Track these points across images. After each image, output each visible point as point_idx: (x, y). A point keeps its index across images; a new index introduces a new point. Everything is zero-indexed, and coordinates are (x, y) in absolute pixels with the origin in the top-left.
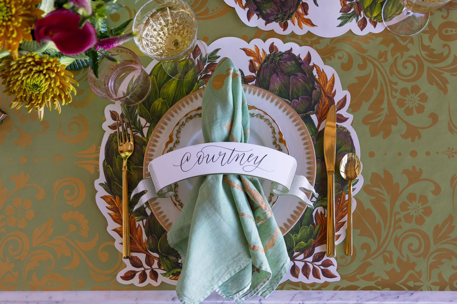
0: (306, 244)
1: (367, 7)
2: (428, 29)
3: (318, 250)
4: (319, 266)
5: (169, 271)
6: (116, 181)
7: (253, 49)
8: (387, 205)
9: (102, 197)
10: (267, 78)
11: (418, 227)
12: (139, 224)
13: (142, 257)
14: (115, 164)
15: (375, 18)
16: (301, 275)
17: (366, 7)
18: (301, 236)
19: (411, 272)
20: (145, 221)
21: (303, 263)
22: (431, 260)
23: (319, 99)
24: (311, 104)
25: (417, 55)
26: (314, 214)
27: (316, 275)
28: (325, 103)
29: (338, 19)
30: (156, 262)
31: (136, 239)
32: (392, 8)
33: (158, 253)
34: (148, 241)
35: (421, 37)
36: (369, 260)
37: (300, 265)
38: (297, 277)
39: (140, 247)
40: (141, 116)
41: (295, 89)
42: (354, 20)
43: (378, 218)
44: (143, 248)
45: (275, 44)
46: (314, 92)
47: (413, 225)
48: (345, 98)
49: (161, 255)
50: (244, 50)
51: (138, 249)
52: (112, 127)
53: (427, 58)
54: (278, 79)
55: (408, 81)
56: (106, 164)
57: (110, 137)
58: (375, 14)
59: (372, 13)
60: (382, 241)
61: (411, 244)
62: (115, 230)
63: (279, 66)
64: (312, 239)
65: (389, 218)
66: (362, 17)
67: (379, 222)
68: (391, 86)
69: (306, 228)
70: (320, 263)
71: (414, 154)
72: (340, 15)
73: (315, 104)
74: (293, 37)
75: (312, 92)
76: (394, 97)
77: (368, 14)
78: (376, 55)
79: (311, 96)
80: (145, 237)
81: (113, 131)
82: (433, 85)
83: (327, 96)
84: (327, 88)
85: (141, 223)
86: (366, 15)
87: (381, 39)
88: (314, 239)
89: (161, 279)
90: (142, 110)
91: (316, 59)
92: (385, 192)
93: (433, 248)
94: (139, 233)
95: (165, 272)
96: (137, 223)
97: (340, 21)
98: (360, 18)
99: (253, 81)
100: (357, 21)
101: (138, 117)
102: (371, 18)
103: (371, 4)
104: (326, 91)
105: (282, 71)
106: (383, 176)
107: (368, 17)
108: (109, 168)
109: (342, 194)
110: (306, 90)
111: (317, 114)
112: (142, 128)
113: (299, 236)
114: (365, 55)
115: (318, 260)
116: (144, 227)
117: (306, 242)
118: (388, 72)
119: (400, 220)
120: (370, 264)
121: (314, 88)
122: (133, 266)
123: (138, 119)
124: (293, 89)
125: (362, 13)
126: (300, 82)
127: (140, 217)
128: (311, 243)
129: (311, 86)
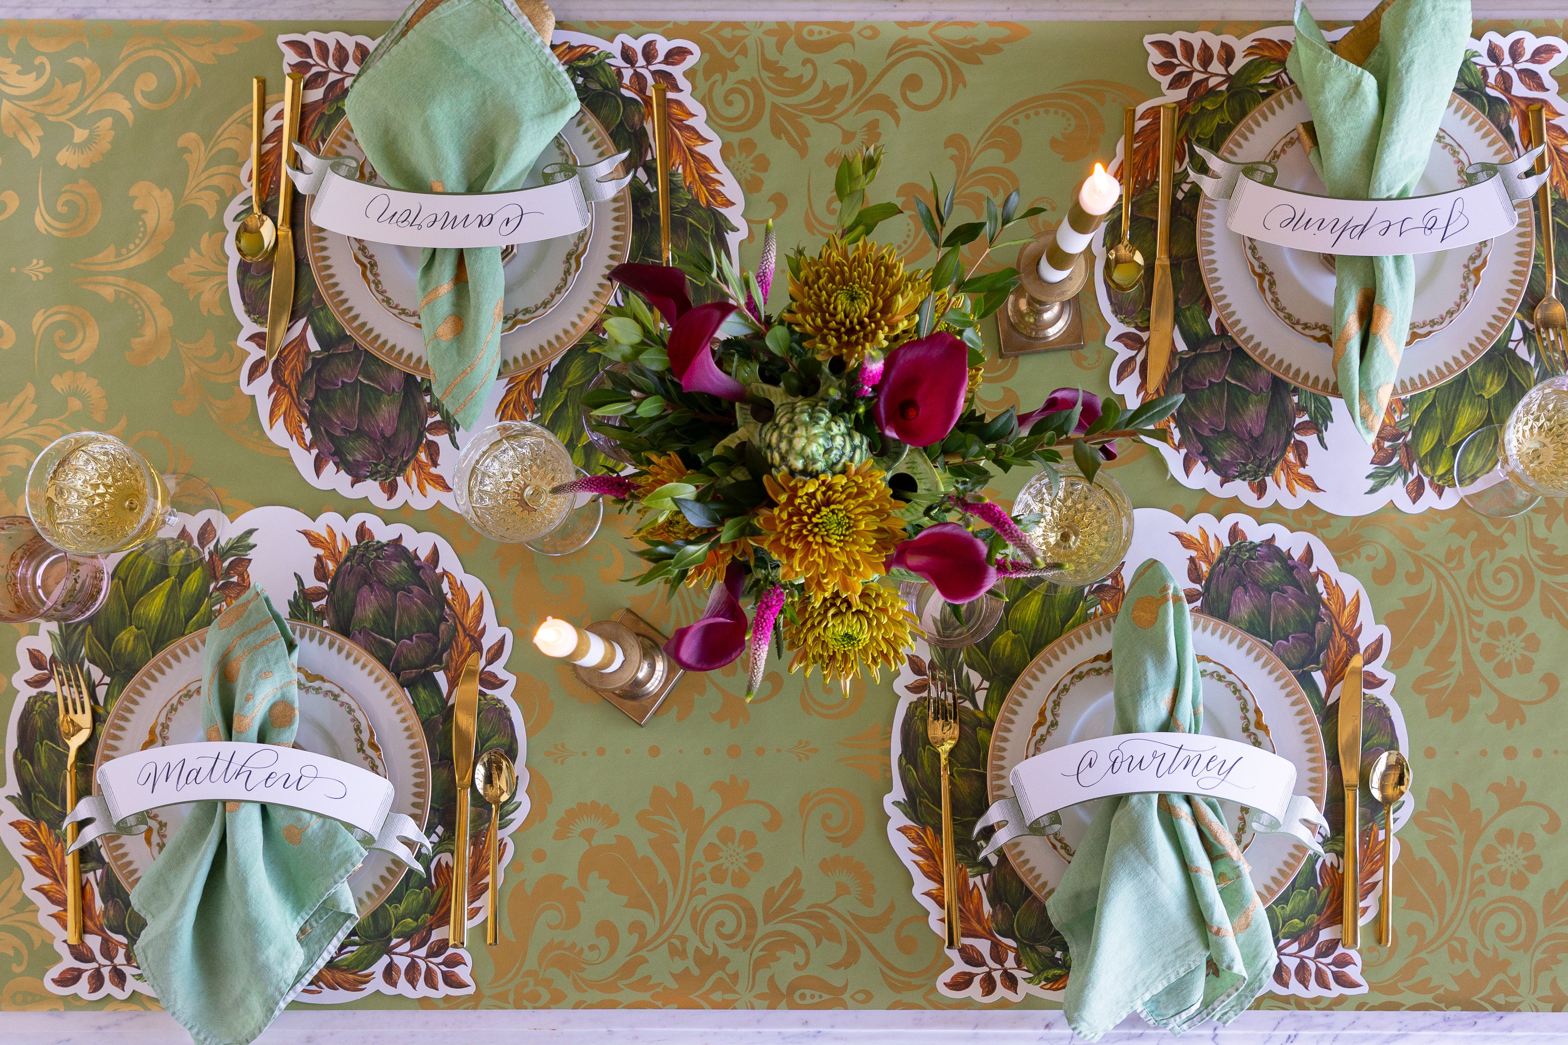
0: (1302, 924)
1: (1426, 455)
2: (1544, 504)
3: (1325, 935)
4: (1327, 965)
5: (1039, 974)
6: (926, 797)
7: (1197, 535)
8: (1458, 851)
9: (899, 829)
10: (1226, 595)
11: (1515, 893)
12: (975, 884)
13: (983, 946)
14: (922, 764)
15: (1441, 477)
16: (1293, 982)
17: (1422, 455)
18: (1293, 908)
19: (1500, 976)
20: (986, 876)
21: (1298, 961)
22: (1539, 956)
23: (1328, 641)
24: (1312, 651)
25: (1522, 557)
26: (1318, 867)
27: (1322, 982)
28: (1340, 648)
29: (1367, 477)
30: (1011, 955)
31: (970, 911)
32: (1474, 459)
33: (1014, 938)
34: (994, 915)
35: (1529, 518)
36: (1423, 955)
37: (1292, 963)
38: (1286, 985)
39: (978, 928)
40: (971, 666)
41: (1281, 619)
42: (1400, 481)
43: (1441, 876)
44: (984, 928)
45: (1240, 526)
46: (1319, 626)
47: (1507, 890)
48: (1380, 641)
49: (1021, 942)
50: (1178, 535)
51: (975, 930)
52: (913, 689)
53: (1541, 563)
54: (1247, 598)
55: (1503, 608)
56: (904, 763)
57: (909, 708)
58: (1441, 470)
59: (1434, 468)
60: (1447, 919)
61: (1501, 926)
62: (928, 894)
63: (1249, 571)
64: (1315, 916)
65: (1460, 877)
66: (1416, 475)
67: (1442, 883)
68: (1469, 617)
69: (1302, 894)
70: (1329, 959)
71: (1510, 753)
72: (1371, 469)
73: (1321, 649)
74: (1277, 512)
75: (1314, 627)
76: (1476, 641)
77: (1427, 468)
78: (1440, 554)
79: (1312, 634)
80: (987, 908)
81: (914, 697)
82: (1550, 617)
83: (1344, 635)
84: (1344, 619)
85: (978, 880)
86: (1423, 472)
87: (1450, 521)
88: (1319, 914)
89: (1024, 988)
90: (973, 655)
91: (1324, 560)
92: (1453, 826)
93: (1542, 932)
94: (975, 901)
95: (1031, 975)
96: (971, 882)
97: (1371, 483)
98: (1411, 478)
99: (1197, 600)
100: (1405, 482)
101: (965, 668)
102: (1432, 478)
103: (1433, 449)
104: (1343, 625)
105: (1255, 582)
106: (1451, 796)
107: (1426, 475)
108: (910, 770)
109: (1371, 829)
110: (1302, 622)
111: (1324, 669)
112: (974, 691)
113: (1288, 908)
114: (1420, 553)
115: (1325, 955)
116: (985, 888)
117: (1303, 920)
118: (1464, 589)
119: (1482, 880)
120: (1424, 962)
121: (1318, 619)
122: (967, 962)
123: (964, 673)
124: (1276, 619)
125: (1415, 466)
126: (1291, 604)
127: (976, 870)
128: (1312, 923)
129: (1312, 613)
